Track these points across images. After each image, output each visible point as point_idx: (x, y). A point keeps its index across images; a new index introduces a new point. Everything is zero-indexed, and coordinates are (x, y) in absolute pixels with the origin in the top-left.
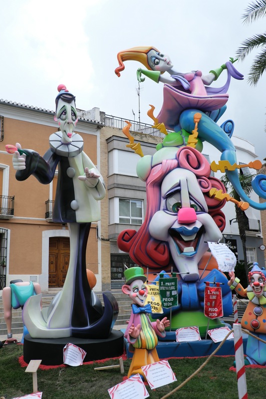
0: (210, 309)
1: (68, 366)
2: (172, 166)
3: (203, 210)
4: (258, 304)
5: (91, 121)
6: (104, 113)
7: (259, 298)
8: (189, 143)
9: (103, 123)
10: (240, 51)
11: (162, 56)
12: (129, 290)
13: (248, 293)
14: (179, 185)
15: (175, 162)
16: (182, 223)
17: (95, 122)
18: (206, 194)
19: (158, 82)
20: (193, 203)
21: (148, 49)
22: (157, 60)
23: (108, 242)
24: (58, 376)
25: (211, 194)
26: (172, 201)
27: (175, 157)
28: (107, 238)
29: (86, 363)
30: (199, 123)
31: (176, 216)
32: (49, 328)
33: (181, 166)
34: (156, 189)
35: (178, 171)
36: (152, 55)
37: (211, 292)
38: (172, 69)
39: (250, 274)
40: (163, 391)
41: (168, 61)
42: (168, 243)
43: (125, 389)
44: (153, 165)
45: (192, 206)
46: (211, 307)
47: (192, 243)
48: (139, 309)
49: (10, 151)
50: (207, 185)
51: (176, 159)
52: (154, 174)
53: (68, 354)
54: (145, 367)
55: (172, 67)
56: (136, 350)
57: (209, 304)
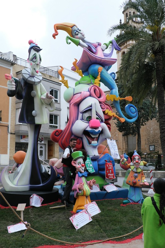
0: (109, 174)
1: (33, 207)
2: (87, 95)
3: (102, 121)
4: (136, 172)
5: (8, 60)
6: (16, 56)
7: (137, 169)
8: (95, 83)
9: (15, 62)
10: (109, 31)
11: (80, 30)
12: (75, 164)
13: (131, 166)
14: (91, 106)
15: (88, 93)
16: (92, 128)
17: (10, 60)
18: (104, 112)
19: (78, 46)
20: (98, 117)
21: (72, 25)
22: (77, 33)
23: (14, 135)
24: (29, 212)
25: (106, 112)
26: (87, 115)
27: (88, 90)
28: (14, 133)
29: (44, 205)
30: (101, 72)
31: (88, 124)
32: (17, 186)
33: (91, 96)
34: (76, 108)
35: (89, 98)
36: (75, 29)
37: (108, 165)
38: (84, 39)
39: (134, 156)
40: (96, 217)
41: (83, 34)
42: (82, 138)
43: (79, 217)
44: (74, 94)
45: (97, 118)
46: (109, 173)
47: (95, 139)
48: (81, 174)
49: (8, 78)
50: (104, 108)
51: (89, 91)
52: (75, 99)
53: (34, 200)
54: (86, 205)
55: (85, 38)
56: (80, 197)
57: (108, 172)
